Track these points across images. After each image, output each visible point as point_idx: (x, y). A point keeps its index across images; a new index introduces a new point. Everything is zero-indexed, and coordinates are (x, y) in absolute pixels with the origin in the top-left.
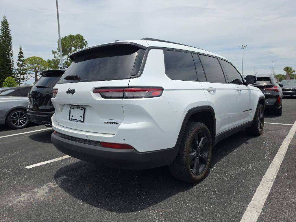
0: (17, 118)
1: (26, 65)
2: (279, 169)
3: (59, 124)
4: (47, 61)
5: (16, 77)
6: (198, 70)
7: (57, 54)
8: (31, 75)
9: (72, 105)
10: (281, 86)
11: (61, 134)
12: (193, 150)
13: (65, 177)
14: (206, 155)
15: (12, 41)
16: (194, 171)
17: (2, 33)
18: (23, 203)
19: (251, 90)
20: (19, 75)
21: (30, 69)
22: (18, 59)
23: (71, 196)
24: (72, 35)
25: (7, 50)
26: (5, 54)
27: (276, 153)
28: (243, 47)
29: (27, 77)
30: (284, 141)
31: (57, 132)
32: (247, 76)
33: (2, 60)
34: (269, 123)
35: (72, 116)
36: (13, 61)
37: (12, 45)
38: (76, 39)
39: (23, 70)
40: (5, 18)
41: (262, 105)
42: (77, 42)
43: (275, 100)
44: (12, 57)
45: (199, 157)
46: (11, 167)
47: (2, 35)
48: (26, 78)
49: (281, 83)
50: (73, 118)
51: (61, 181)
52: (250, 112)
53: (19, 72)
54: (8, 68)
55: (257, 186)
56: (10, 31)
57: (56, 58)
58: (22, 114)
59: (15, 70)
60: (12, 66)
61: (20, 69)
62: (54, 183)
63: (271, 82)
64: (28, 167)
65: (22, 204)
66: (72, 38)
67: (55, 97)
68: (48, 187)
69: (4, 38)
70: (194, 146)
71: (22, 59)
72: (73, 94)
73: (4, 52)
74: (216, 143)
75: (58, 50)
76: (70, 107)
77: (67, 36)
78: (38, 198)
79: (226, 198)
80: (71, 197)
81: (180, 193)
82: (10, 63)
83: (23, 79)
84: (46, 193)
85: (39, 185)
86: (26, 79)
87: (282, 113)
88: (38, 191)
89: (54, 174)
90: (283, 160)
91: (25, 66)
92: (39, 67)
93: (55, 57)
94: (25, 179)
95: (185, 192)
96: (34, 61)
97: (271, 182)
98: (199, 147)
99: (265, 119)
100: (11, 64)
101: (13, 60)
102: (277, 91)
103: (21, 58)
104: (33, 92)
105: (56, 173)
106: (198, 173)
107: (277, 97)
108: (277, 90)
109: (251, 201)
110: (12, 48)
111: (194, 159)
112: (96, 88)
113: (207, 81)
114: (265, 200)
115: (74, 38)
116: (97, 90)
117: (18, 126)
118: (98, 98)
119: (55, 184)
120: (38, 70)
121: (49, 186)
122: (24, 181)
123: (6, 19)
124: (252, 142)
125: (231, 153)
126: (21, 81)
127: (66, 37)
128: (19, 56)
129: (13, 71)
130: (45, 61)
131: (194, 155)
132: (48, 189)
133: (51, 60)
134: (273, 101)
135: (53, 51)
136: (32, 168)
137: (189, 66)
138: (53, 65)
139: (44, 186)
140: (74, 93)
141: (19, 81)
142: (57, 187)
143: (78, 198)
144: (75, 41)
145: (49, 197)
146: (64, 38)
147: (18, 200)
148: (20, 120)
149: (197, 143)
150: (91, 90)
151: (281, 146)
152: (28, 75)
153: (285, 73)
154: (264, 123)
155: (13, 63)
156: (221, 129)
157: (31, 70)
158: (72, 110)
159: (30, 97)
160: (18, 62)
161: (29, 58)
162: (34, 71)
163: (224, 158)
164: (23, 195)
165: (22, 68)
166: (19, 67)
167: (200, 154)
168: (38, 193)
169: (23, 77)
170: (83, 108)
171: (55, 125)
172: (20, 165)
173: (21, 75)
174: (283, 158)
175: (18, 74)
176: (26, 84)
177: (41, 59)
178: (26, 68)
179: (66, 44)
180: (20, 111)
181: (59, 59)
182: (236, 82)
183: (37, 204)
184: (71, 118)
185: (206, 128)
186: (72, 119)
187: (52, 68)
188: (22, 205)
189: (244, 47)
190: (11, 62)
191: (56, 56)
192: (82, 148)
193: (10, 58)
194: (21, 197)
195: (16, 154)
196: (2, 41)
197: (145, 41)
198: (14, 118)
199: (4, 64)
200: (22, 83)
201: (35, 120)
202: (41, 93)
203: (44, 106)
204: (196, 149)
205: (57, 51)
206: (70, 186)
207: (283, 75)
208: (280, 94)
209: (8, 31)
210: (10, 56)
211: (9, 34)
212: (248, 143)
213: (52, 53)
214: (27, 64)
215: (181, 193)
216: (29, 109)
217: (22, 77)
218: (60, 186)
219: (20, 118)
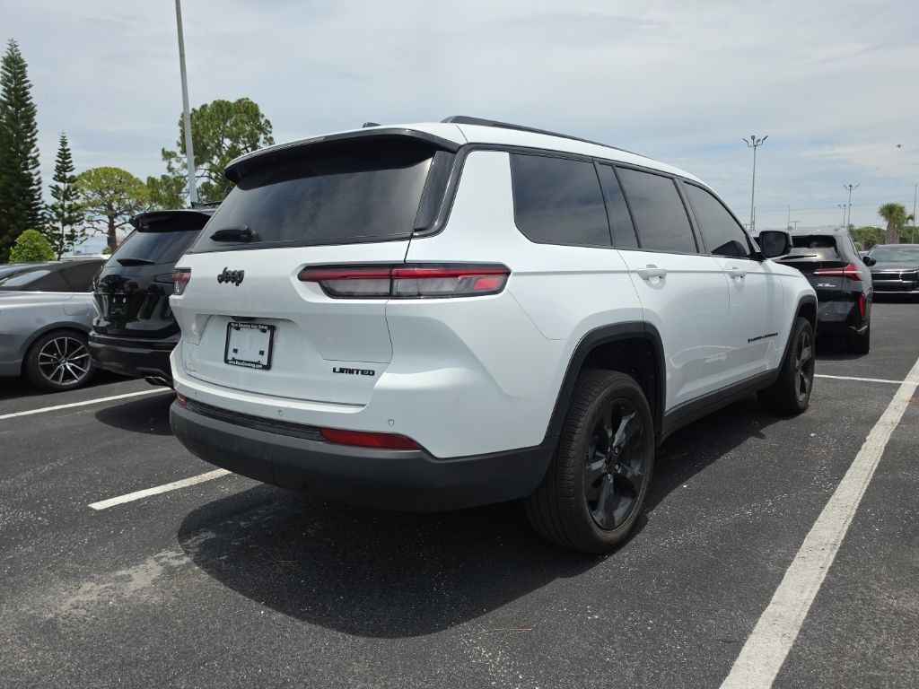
0: (59, 356)
1: (79, 194)
2: (854, 512)
3: (193, 374)
4: (145, 182)
5: (48, 231)
6: (613, 214)
7: (177, 161)
8: (96, 225)
9: (234, 317)
10: (868, 262)
11: (202, 404)
12: (598, 454)
13: (211, 535)
14: (635, 470)
15: (36, 118)
16: (599, 516)
17: (4, 93)
18: (88, 611)
19: (774, 276)
20: (59, 225)
21: (92, 207)
22: (56, 174)
23: (230, 590)
24: (223, 101)
25: (22, 147)
26: (14, 158)
27: (848, 466)
28: (755, 142)
29: (83, 230)
30: (872, 431)
31: (187, 399)
32: (763, 234)
33: (4, 177)
34: (828, 376)
35: (235, 351)
36: (39, 182)
37: (37, 131)
38: (237, 112)
39: (70, 209)
40: (13, 46)
41: (807, 322)
42: (240, 124)
43: (850, 305)
44: (37, 169)
45: (616, 477)
46: (46, 505)
47: (5, 99)
48: (82, 236)
49: (870, 254)
50: (237, 357)
51: (200, 545)
52: (771, 340)
53: (58, 214)
54: (24, 204)
55: (787, 563)
56: (30, 86)
57: (174, 174)
58: (73, 346)
59: (45, 208)
60: (36, 197)
61: (62, 207)
62: (177, 551)
63: (836, 249)
64: (98, 506)
65: (83, 612)
66: (225, 110)
67: (180, 294)
68: (162, 564)
69: (10, 107)
70: (600, 442)
71: (68, 175)
72: (237, 285)
73: (11, 152)
74: (665, 434)
75: (180, 148)
76: (229, 325)
77: (209, 103)
78: (132, 597)
79: (695, 597)
80: (231, 592)
81: (556, 581)
82: (31, 188)
83: (72, 237)
84: (155, 581)
85: (134, 556)
86: (79, 239)
87: (871, 346)
88: (129, 576)
89: (178, 524)
90: (868, 487)
91: (78, 198)
92: (119, 201)
93: (170, 169)
94: (91, 540)
95: (571, 580)
96: (104, 181)
97: (828, 551)
98: (614, 445)
99: (818, 364)
100: (33, 190)
101: (40, 179)
102: (855, 277)
103: (65, 171)
104: (108, 277)
105: (184, 524)
106: (609, 525)
107: (856, 296)
108: (854, 274)
109: (767, 606)
110: (36, 140)
111: (598, 482)
112: (309, 268)
113: (639, 246)
114: (810, 603)
115: (229, 110)
116: (310, 273)
117: (59, 383)
118: (313, 295)
119: (180, 554)
120: (119, 208)
121: (164, 560)
122: (88, 546)
123: (16, 51)
124: (776, 432)
125: (711, 466)
126: (66, 242)
127: (204, 107)
128: (60, 164)
129: (40, 212)
130: (137, 182)
131: (600, 469)
132: (160, 569)
133: (158, 178)
134: (842, 309)
135: (163, 150)
136: (111, 508)
137: (586, 201)
138: (163, 193)
139: (148, 561)
140: (241, 281)
141: (57, 243)
142: (188, 564)
143: (251, 597)
144: (233, 120)
145: (163, 593)
146: (197, 109)
147: (72, 600)
148: (67, 364)
149: (610, 434)
150: (293, 274)
151: (864, 446)
152: (86, 224)
153: (883, 224)
154: (815, 375)
155: (40, 189)
156: (681, 392)
157: (95, 208)
158: (234, 332)
159: (100, 293)
160: (54, 183)
161: (90, 171)
162: (104, 213)
163: (692, 480)
164: (87, 586)
165: (67, 203)
166: (59, 199)
167: (617, 467)
168: (132, 583)
169: (72, 231)
170: (269, 327)
171: (182, 377)
172: (74, 500)
173: (64, 225)
174: (869, 481)
175: (54, 221)
176: (78, 252)
177: (127, 176)
178: (78, 202)
179: (206, 129)
180: (67, 335)
181: (182, 177)
182: (730, 250)
183: (130, 612)
184: (230, 358)
185: (638, 389)
186: (234, 360)
187: (161, 203)
188: (85, 616)
189: (759, 141)
190: (34, 185)
191: (175, 165)
192: (265, 445)
193: (31, 171)
194: (81, 591)
195: (58, 465)
196: (4, 117)
197: (454, 126)
198: (48, 359)
199: (11, 189)
200: (67, 251)
201: (113, 363)
202: (133, 280)
203: (143, 322)
204: (604, 452)
205: (178, 150)
206: (226, 562)
207: (879, 230)
208: (866, 287)
209: (26, 88)
210: (30, 167)
211: (28, 96)
212: (762, 437)
213: (161, 157)
214: (82, 191)
215: (560, 582)
216: (96, 329)
217: (67, 230)
218: (196, 562)
219: (66, 357)
